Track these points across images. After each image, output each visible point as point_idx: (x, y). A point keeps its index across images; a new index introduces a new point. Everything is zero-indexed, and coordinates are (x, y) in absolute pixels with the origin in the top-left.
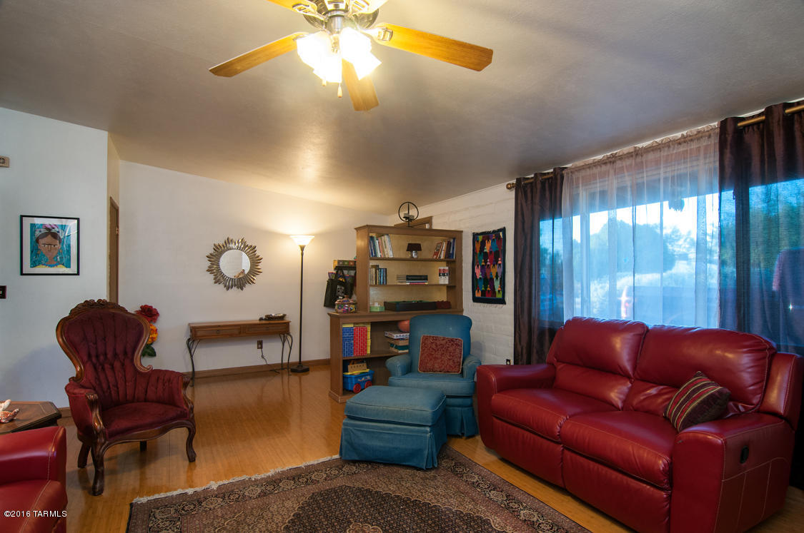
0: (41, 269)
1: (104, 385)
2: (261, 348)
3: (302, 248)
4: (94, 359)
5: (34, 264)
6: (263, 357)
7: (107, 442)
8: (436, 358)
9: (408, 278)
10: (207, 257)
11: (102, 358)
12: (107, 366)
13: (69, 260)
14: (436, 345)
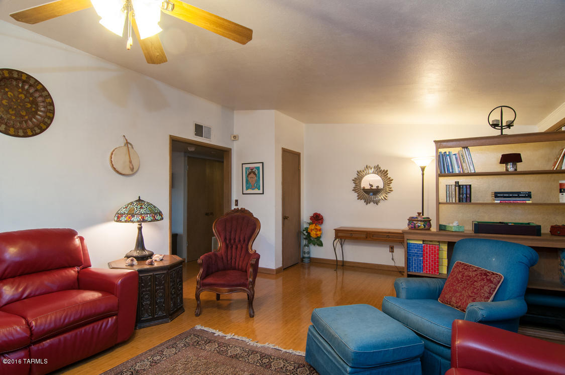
0: (250, 191)
1: (229, 257)
2: (393, 252)
3: (423, 169)
4: (228, 242)
5: (247, 189)
6: (393, 259)
7: (201, 288)
8: (456, 291)
9: (497, 195)
10: (353, 180)
11: (232, 241)
12: (234, 246)
13: (259, 186)
14: (463, 276)
